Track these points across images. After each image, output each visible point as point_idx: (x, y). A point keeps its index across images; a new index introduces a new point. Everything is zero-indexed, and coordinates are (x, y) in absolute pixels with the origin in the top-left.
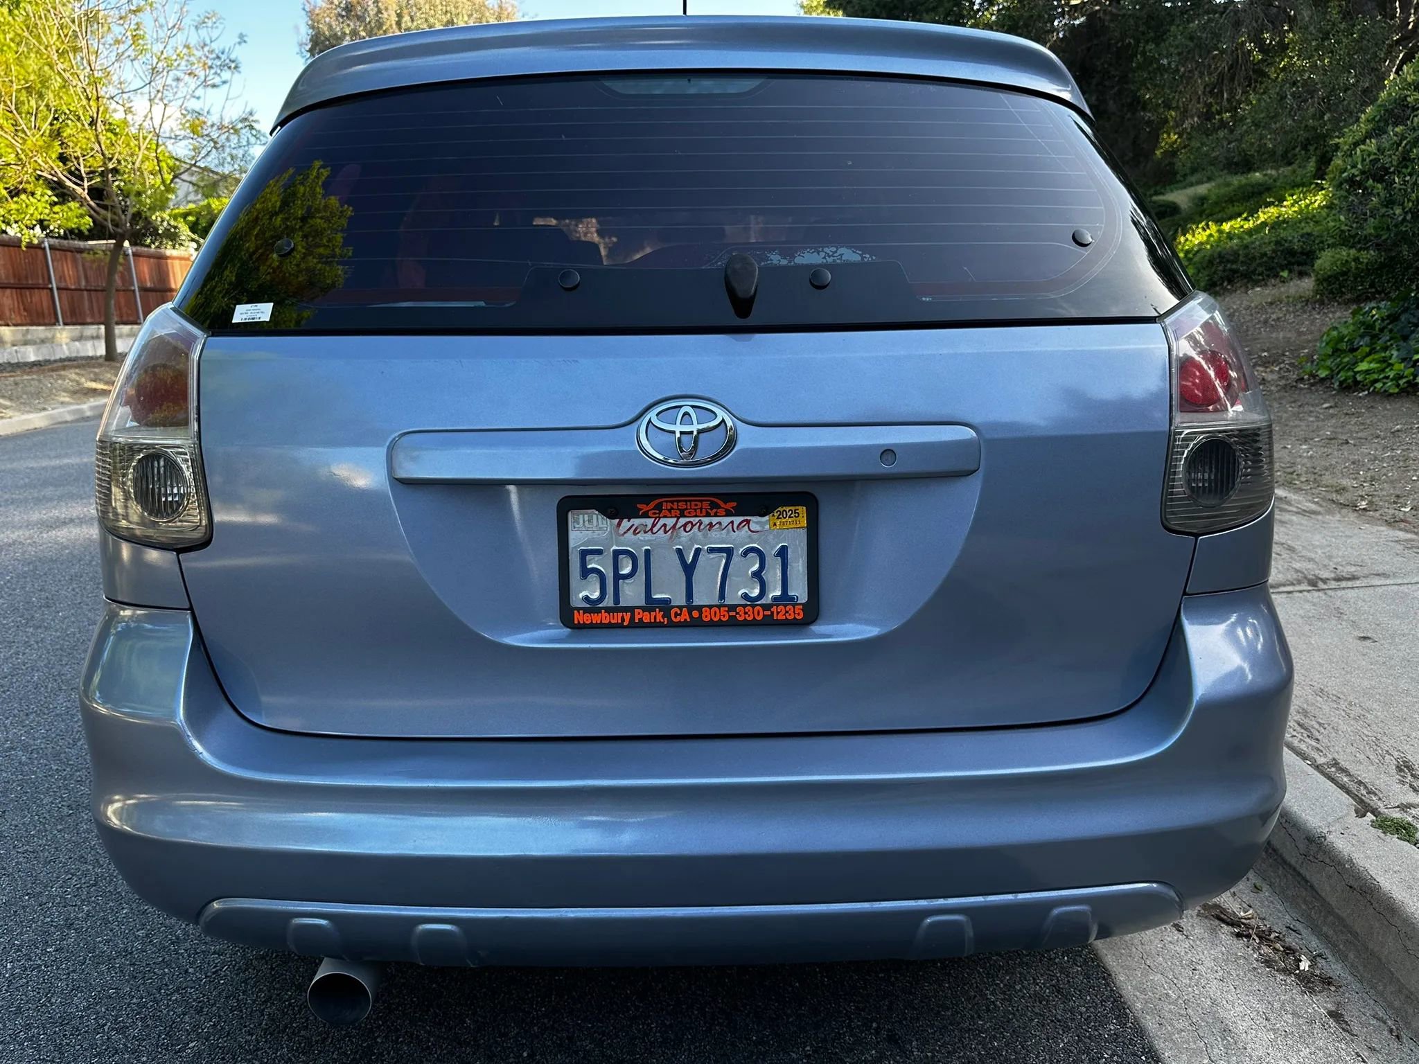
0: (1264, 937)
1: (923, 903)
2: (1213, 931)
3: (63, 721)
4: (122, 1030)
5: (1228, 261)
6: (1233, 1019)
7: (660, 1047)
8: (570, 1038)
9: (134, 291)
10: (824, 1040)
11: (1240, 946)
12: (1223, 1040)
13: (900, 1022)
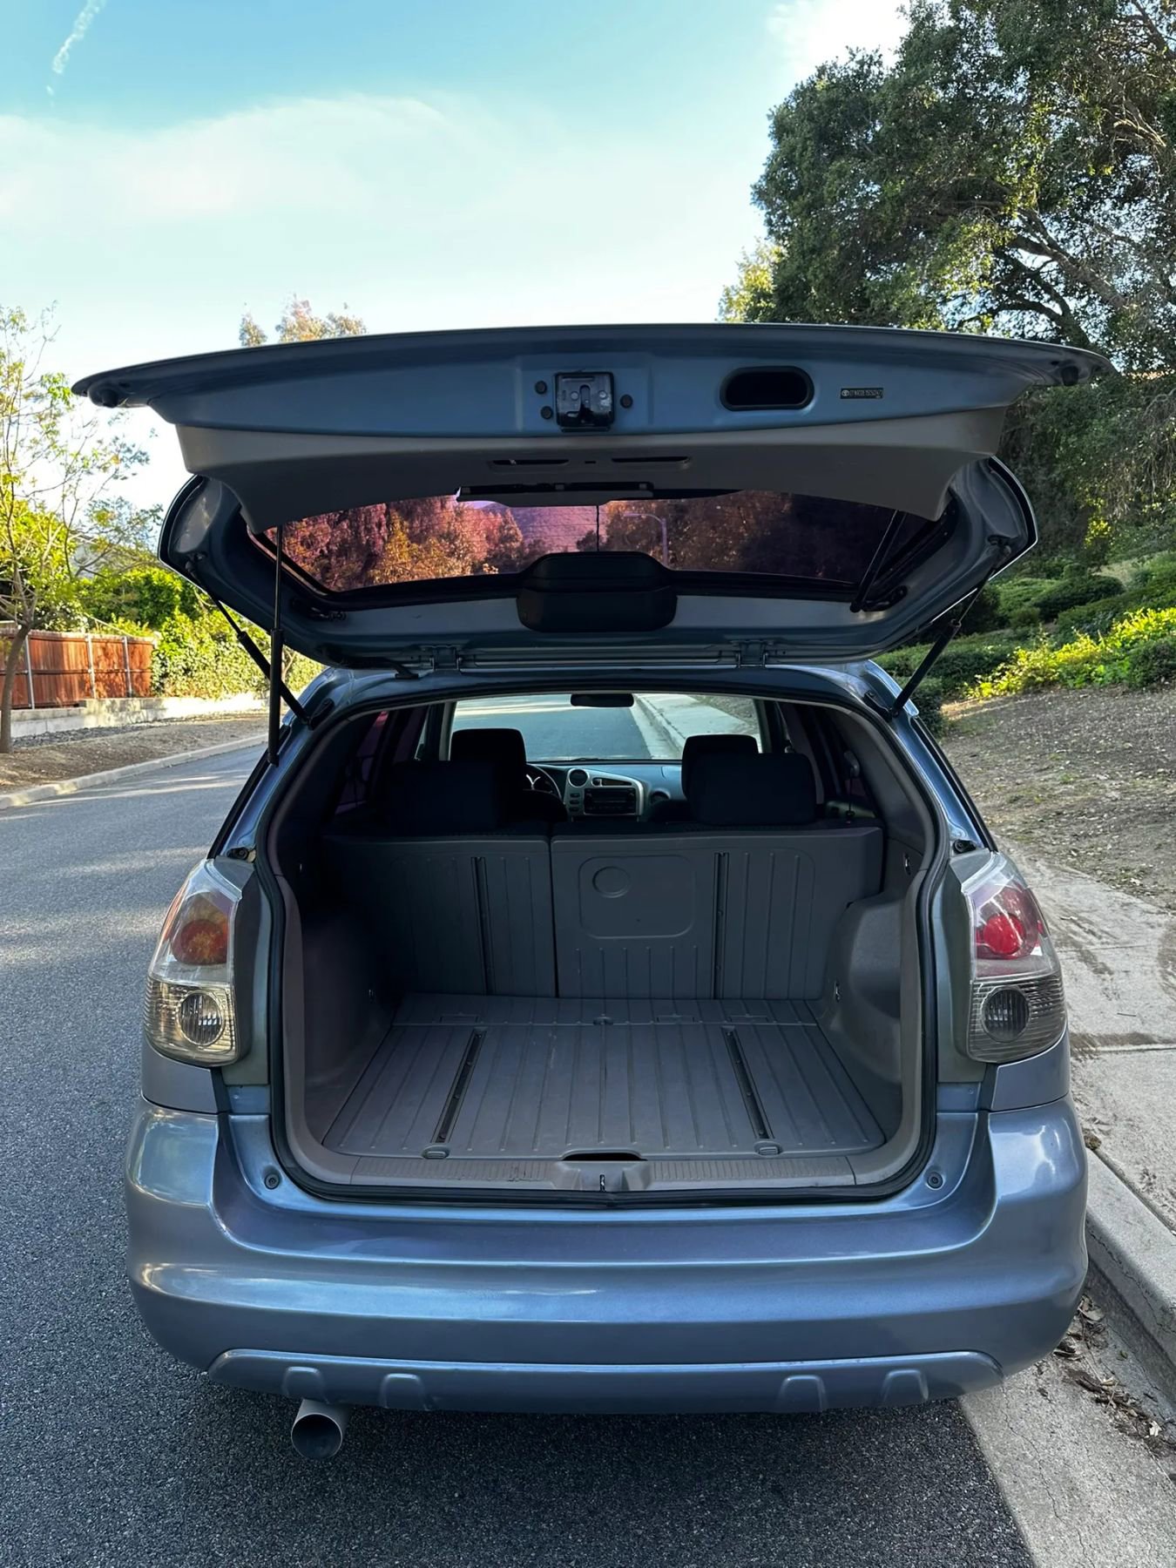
0: (1120, 1403)
1: (783, 1365)
2: (1075, 1397)
3: (14, 1166)
4: (109, 1466)
5: (1164, 657)
6: (1082, 1479)
7: (573, 1491)
8: (495, 1481)
9: (27, 674)
10: (717, 1489)
11: (1097, 1411)
12: (1070, 1498)
13: (784, 1475)
